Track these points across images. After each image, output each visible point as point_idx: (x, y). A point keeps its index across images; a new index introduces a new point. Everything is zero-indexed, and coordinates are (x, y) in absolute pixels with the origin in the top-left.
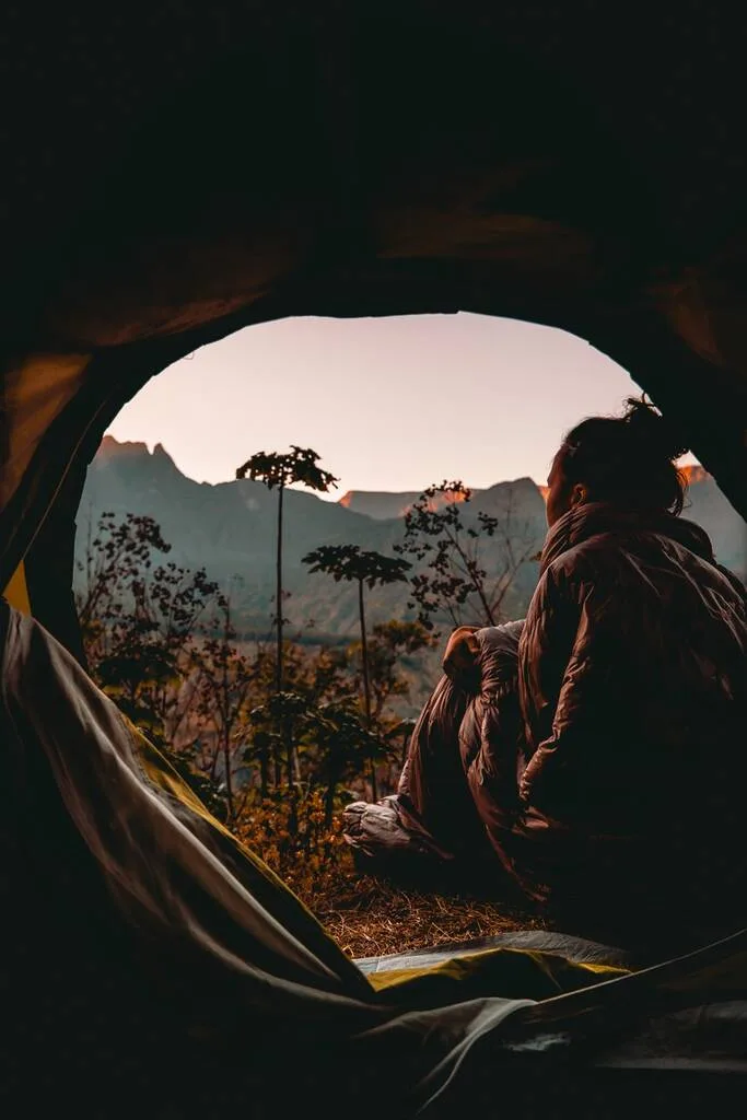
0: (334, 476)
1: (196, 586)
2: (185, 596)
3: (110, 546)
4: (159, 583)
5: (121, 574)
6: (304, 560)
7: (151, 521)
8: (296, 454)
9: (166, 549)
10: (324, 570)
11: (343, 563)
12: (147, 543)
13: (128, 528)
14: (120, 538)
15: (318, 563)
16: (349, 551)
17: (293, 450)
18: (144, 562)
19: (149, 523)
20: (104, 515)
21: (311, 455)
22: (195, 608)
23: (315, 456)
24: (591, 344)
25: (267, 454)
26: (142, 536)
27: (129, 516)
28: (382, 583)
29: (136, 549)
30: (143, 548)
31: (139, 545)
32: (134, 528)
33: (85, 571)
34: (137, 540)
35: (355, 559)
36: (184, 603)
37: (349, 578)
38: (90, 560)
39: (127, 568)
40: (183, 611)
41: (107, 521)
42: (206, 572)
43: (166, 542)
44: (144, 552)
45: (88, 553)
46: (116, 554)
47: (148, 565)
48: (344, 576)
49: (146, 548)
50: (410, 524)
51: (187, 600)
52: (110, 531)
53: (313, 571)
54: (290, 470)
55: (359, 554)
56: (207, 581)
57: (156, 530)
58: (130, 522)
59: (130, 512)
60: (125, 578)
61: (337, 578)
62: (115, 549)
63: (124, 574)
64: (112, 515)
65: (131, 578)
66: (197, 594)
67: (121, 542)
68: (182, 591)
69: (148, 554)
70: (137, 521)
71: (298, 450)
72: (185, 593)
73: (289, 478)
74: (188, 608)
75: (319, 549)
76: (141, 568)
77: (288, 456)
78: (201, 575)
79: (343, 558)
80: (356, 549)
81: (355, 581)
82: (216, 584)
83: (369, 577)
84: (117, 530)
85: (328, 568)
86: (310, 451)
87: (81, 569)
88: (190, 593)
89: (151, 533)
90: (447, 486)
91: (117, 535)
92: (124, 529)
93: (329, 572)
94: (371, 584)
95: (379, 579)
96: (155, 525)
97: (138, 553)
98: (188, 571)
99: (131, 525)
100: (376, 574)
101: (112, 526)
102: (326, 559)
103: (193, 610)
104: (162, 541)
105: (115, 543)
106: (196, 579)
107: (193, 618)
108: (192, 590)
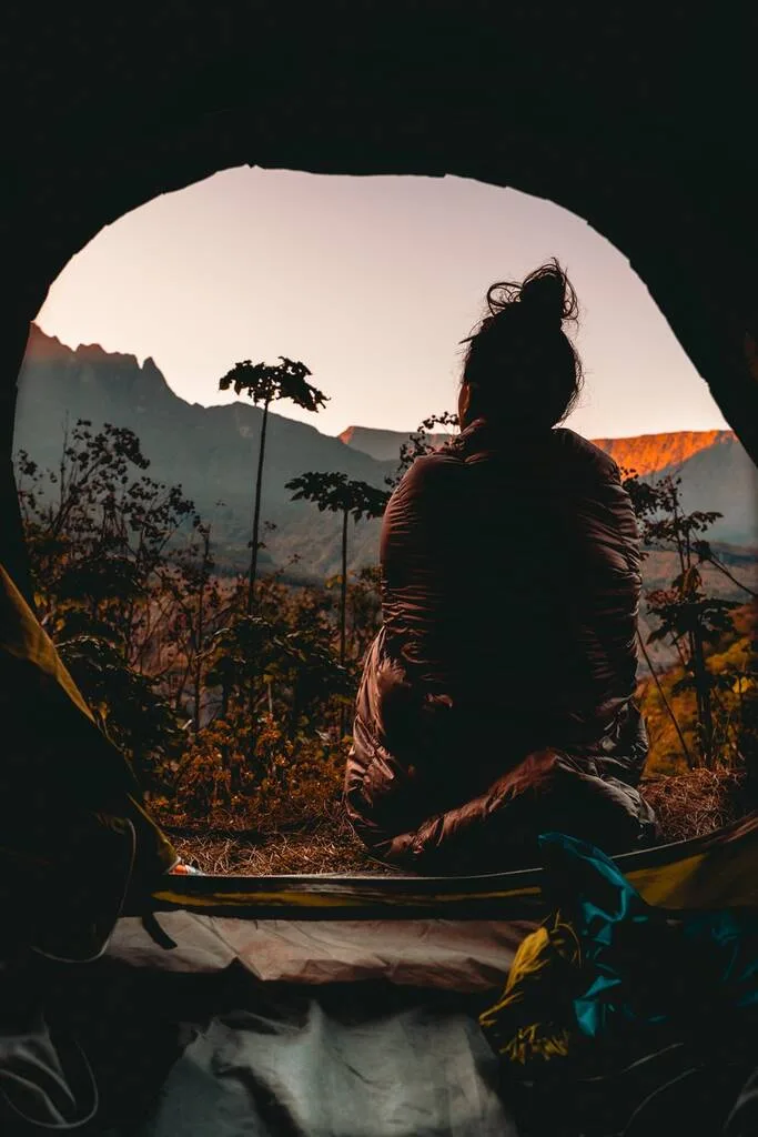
0: (324, 394)
1: (171, 504)
2: (159, 513)
3: (84, 457)
4: (134, 500)
5: (95, 488)
6: (287, 486)
7: (132, 434)
8: (285, 368)
9: (145, 464)
10: (307, 497)
11: (329, 491)
12: (124, 457)
13: (104, 439)
14: (96, 449)
15: (301, 489)
16: (336, 479)
17: (282, 362)
18: (120, 478)
19: (128, 436)
20: (80, 423)
21: (301, 369)
22: (168, 525)
23: (306, 371)
24: (589, 224)
25: (254, 364)
26: (119, 448)
27: (106, 426)
28: (368, 517)
29: (113, 462)
30: (120, 461)
31: (115, 458)
32: (112, 440)
33: (59, 482)
34: (114, 453)
35: (342, 488)
36: (157, 520)
37: (334, 509)
38: (63, 469)
39: (102, 482)
40: (154, 528)
41: (82, 429)
42: (182, 490)
43: (145, 457)
44: (121, 466)
45: (63, 465)
46: (90, 467)
47: (125, 480)
48: (329, 505)
49: (123, 462)
50: (405, 456)
51: (160, 518)
52: (86, 440)
53: (296, 497)
54: (278, 384)
55: (346, 483)
56: (183, 499)
57: (136, 444)
58: (107, 433)
59: (109, 423)
60: (99, 492)
61: (322, 508)
62: (90, 461)
63: (99, 488)
64: (88, 423)
65: (106, 493)
66: (172, 512)
67: (97, 453)
68: (155, 508)
69: (125, 469)
70: (116, 432)
71: (288, 362)
72: (160, 510)
73: (277, 392)
74: (160, 526)
75: (305, 475)
76: (117, 483)
77: (277, 369)
78: (176, 492)
79: (329, 487)
80: (344, 477)
81: (341, 513)
82: (192, 503)
83: (356, 509)
84: (92, 440)
85: (312, 495)
86: (300, 365)
87: (55, 481)
88: (164, 510)
89: (129, 447)
90: (448, 418)
91: (92, 445)
92: (101, 439)
93: (313, 500)
94: (358, 516)
95: (366, 512)
96: (134, 438)
97: (115, 466)
98: (163, 487)
99: (108, 437)
100: (363, 507)
101: (87, 436)
102: (312, 486)
103: (165, 528)
104: (140, 456)
105: (90, 453)
106: (172, 496)
107: (165, 537)
108: (167, 507)
